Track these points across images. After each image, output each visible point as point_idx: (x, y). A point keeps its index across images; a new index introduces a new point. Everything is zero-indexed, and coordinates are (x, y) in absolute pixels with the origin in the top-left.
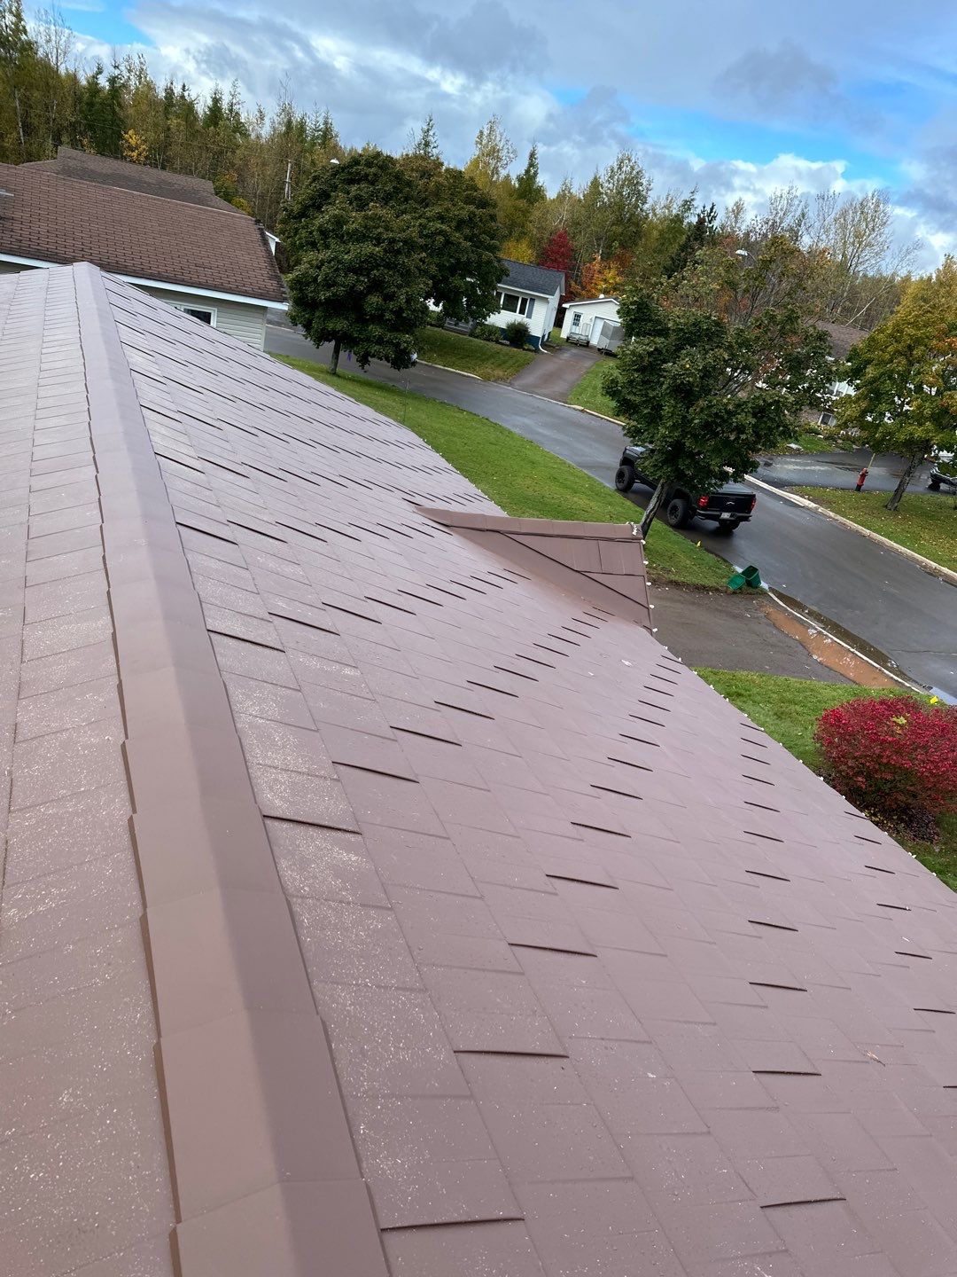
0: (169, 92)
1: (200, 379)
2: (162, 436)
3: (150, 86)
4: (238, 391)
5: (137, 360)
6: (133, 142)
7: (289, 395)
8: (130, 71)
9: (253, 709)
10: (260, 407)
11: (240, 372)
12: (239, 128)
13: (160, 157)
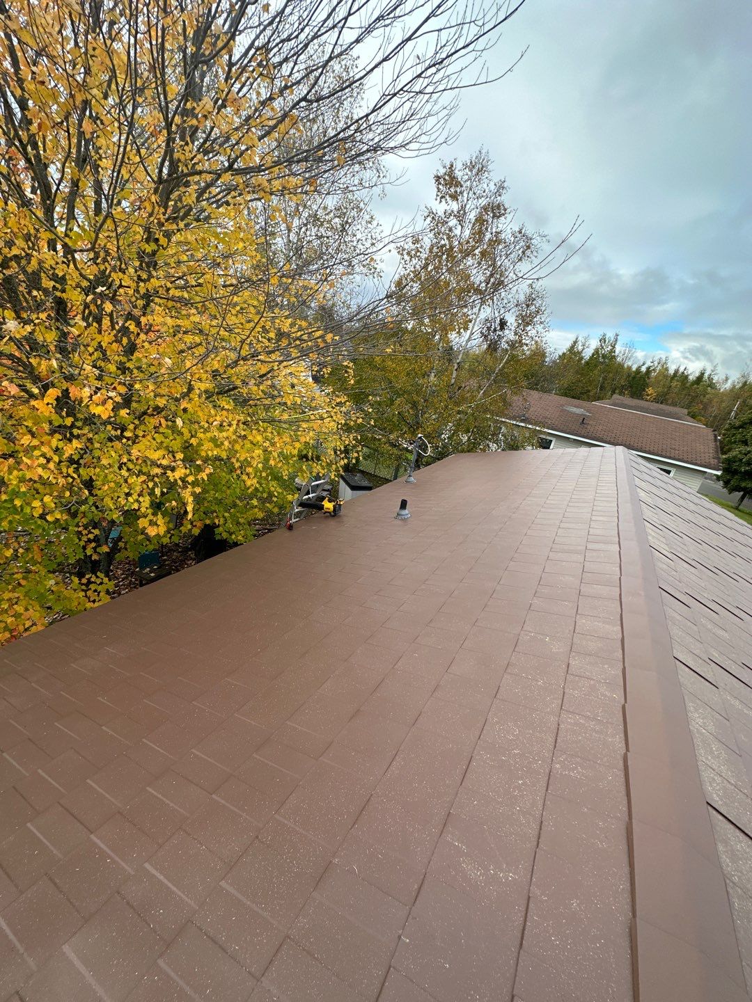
0: (676, 371)
1: (671, 508)
2: (654, 537)
3: (667, 369)
4: (690, 516)
5: (642, 494)
6: (649, 393)
7: (719, 523)
8: (659, 363)
9: (700, 722)
10: (704, 528)
11: (692, 507)
12: (711, 385)
13: (662, 399)
